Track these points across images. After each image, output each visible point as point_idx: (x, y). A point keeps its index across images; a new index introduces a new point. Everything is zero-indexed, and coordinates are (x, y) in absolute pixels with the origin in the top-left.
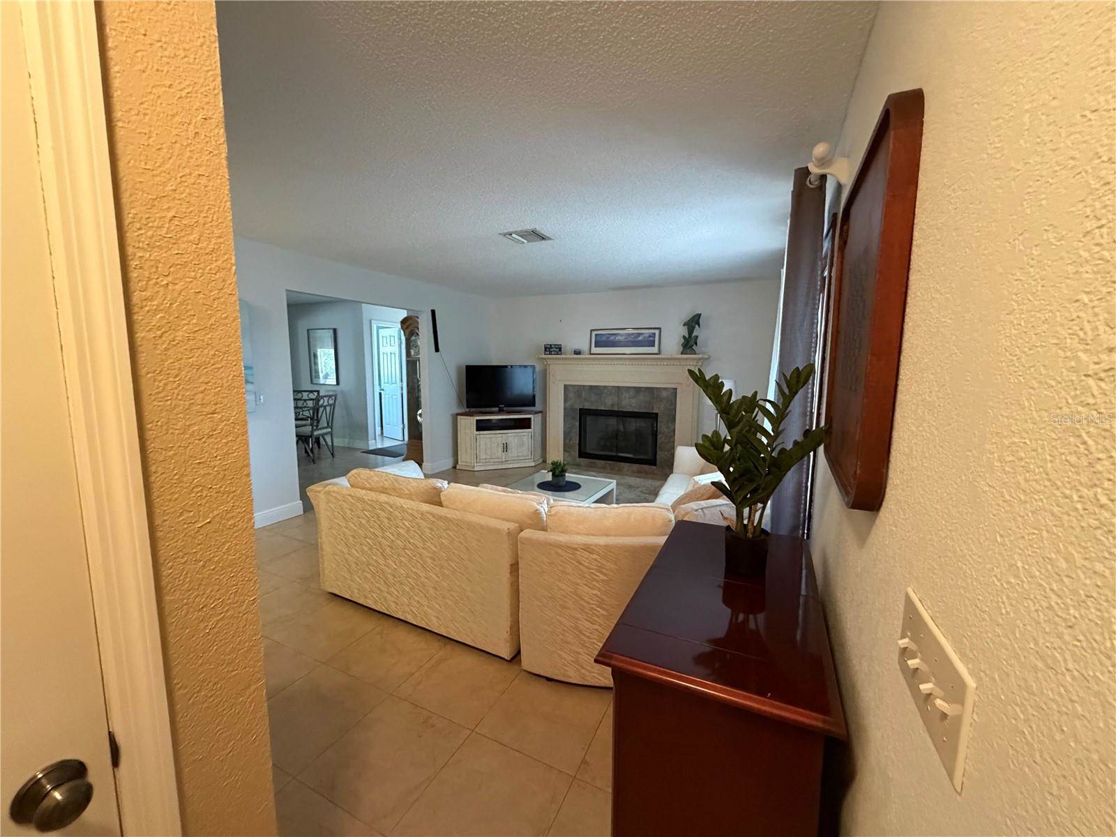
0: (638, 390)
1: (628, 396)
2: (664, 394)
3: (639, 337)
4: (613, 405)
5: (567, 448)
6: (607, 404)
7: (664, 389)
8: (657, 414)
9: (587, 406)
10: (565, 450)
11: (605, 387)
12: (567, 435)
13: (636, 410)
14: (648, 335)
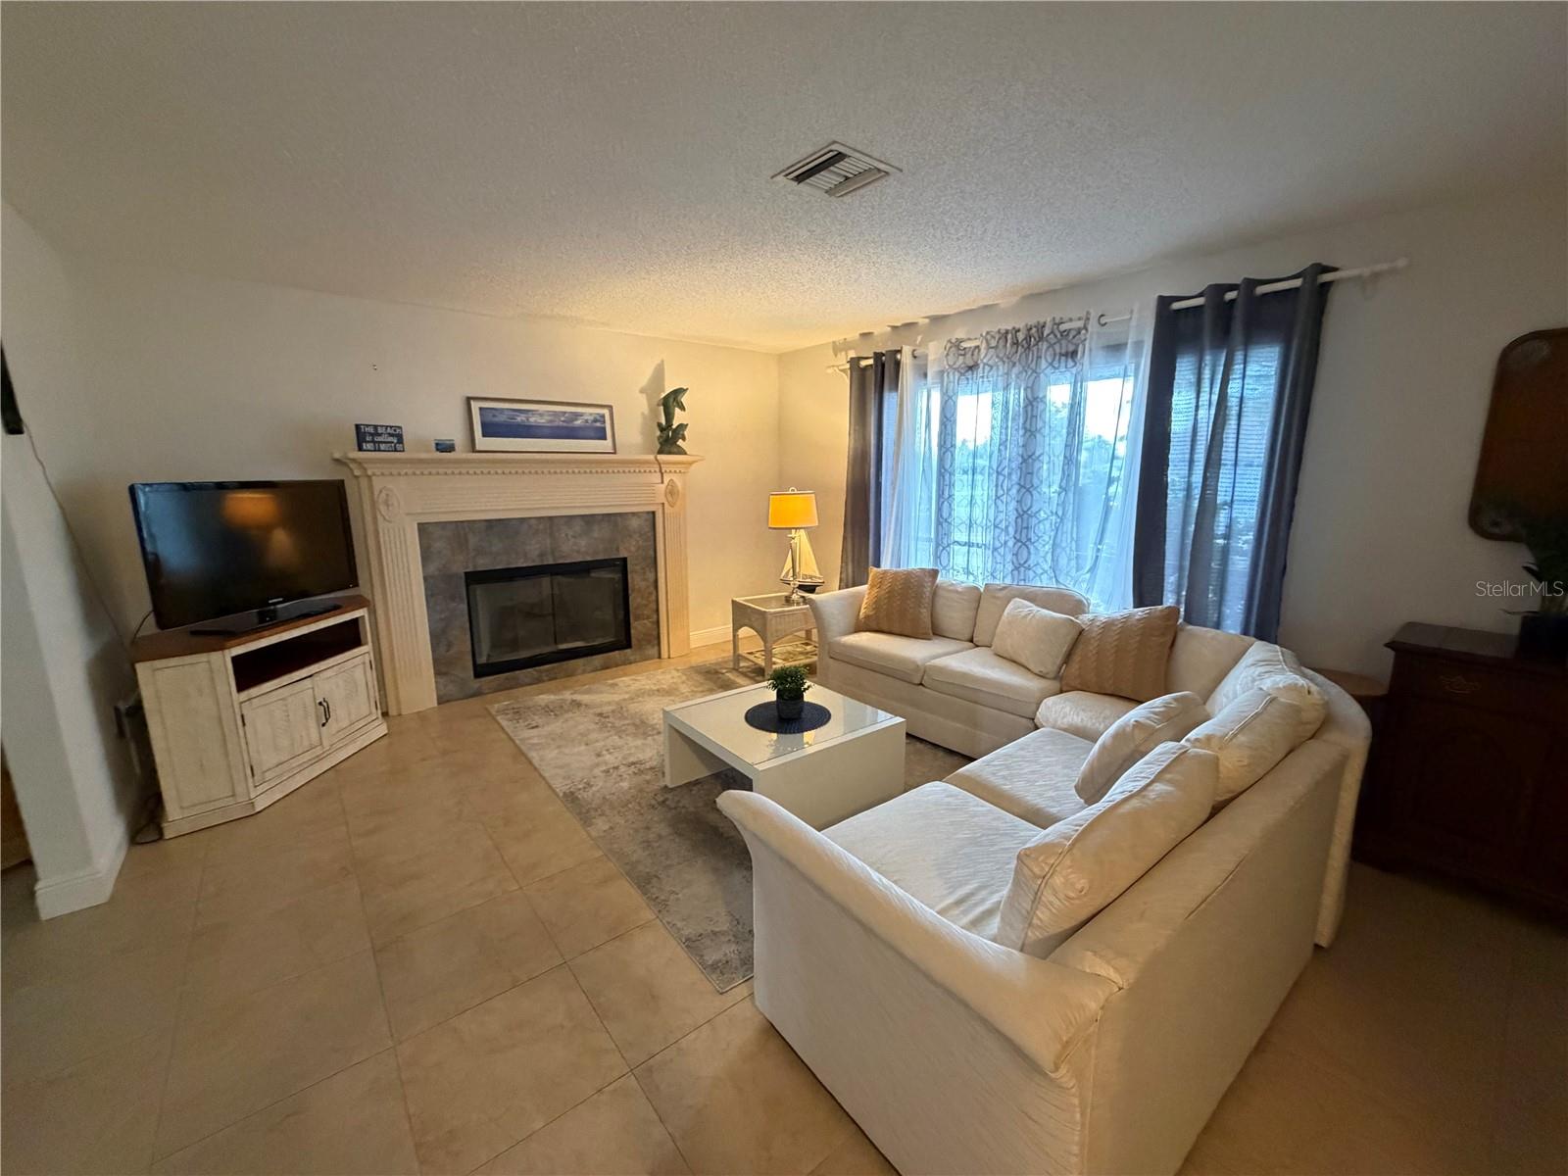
0: (589, 520)
1: (571, 533)
2: (635, 523)
3: (576, 420)
4: (542, 555)
5: (442, 667)
6: (530, 554)
7: (633, 514)
8: (625, 560)
9: (484, 564)
10: (438, 673)
11: (522, 520)
12: (439, 638)
13: (589, 559)
14: (592, 418)
